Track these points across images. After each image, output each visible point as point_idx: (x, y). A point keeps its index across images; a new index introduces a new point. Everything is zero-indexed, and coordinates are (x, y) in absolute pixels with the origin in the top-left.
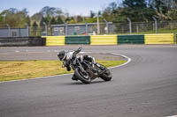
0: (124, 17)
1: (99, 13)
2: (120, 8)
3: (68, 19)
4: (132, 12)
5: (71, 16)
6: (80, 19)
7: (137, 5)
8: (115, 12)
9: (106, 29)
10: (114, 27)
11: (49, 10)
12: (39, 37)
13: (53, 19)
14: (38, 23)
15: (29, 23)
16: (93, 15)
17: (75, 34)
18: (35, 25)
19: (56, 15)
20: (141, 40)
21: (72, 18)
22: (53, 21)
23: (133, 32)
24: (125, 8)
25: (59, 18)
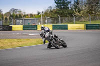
0: (56, 15)
1: (43, 12)
2: (54, 10)
3: (25, 16)
4: (61, 12)
5: (26, 14)
6: (32, 15)
7: (64, 8)
8: (51, 12)
9: (46, 21)
10: (51, 20)
11: (14, 10)
12: (8, 26)
13: (17, 15)
14: (8, 18)
15: (3, 18)
16: (39, 13)
17: (29, 24)
18: (6, 19)
19: (18, 13)
20: (66, 28)
21: (27, 15)
22: (16, 17)
23: (61, 23)
24: (57, 10)
25: (20, 15)
